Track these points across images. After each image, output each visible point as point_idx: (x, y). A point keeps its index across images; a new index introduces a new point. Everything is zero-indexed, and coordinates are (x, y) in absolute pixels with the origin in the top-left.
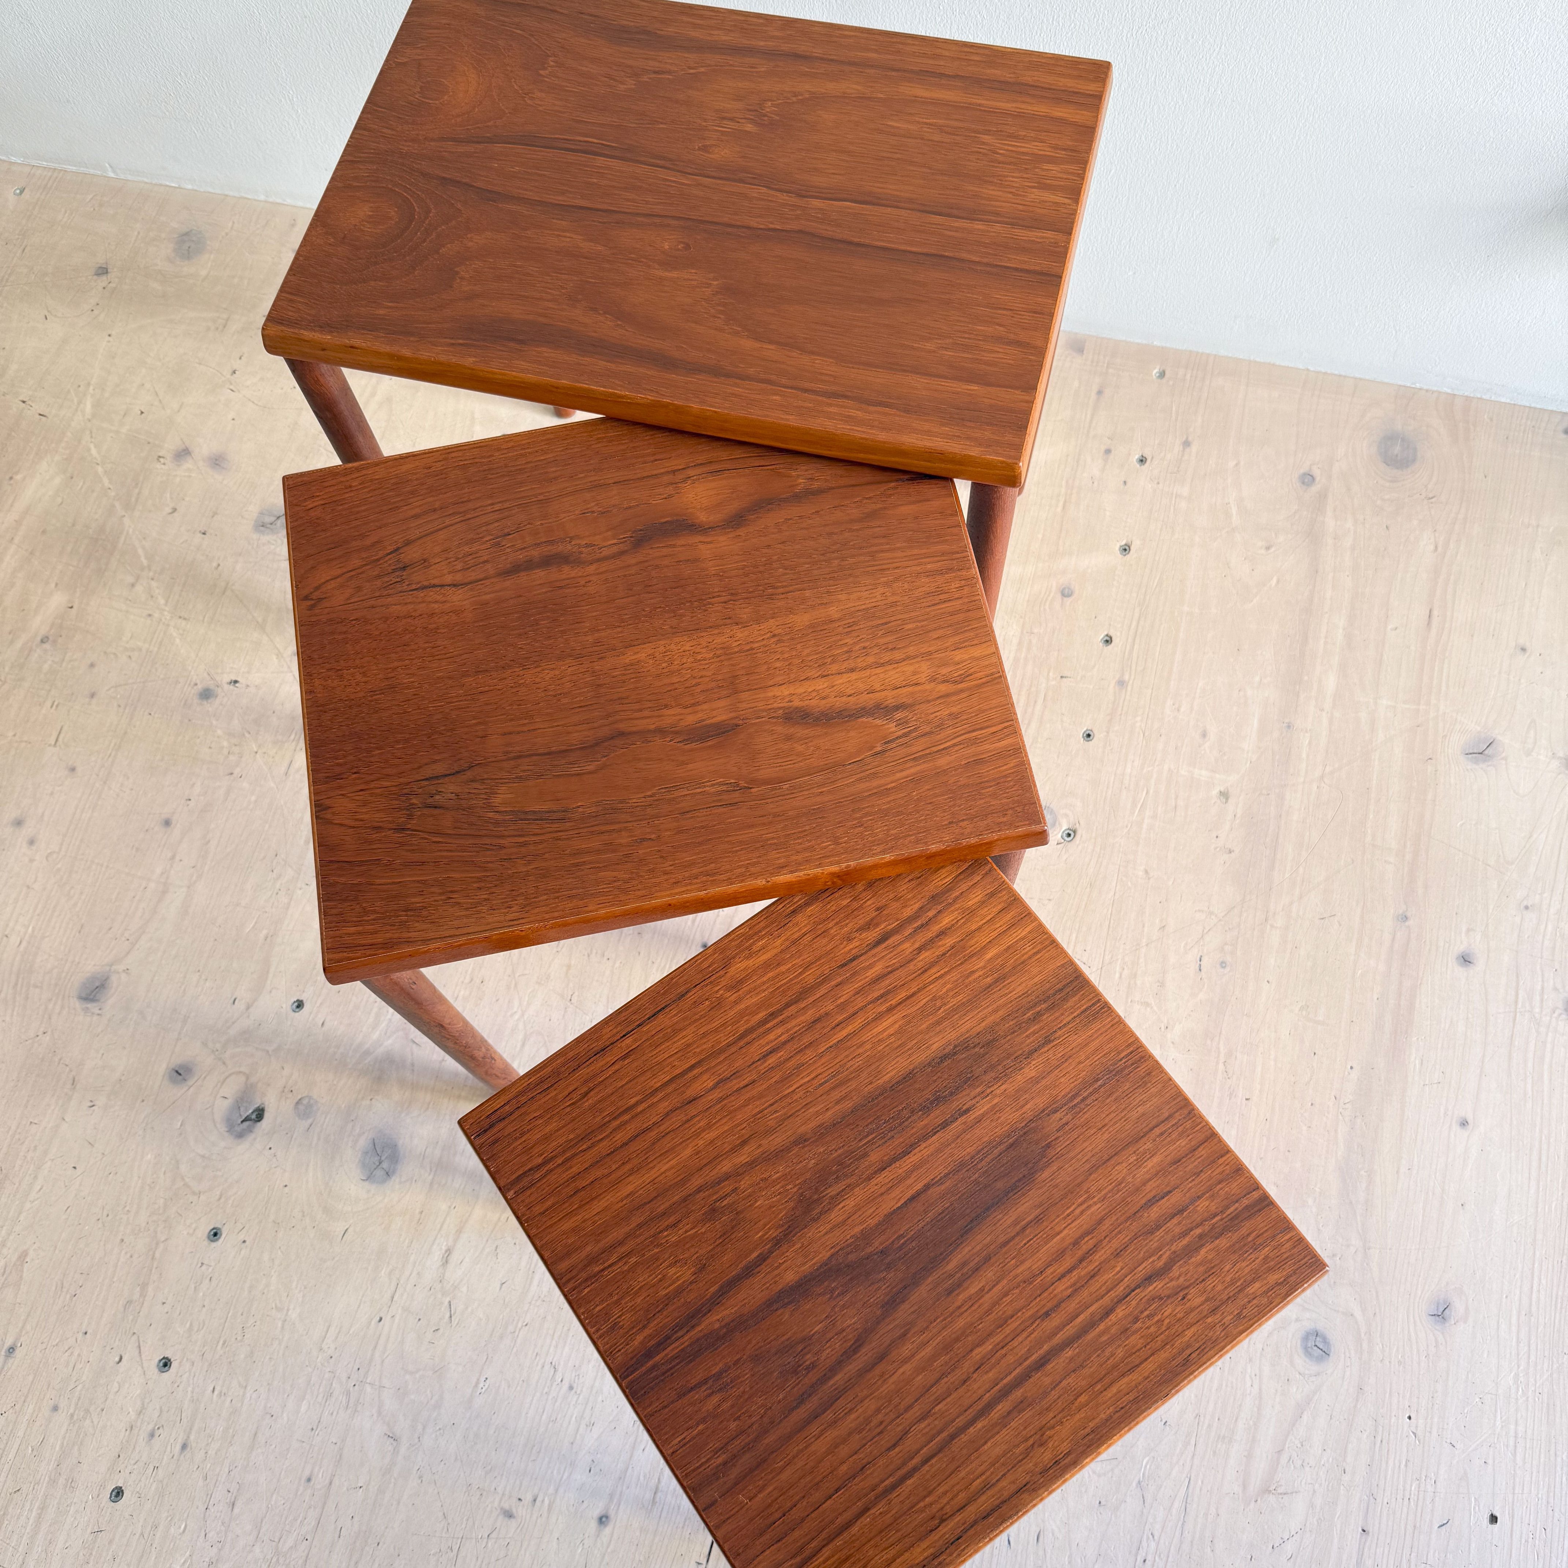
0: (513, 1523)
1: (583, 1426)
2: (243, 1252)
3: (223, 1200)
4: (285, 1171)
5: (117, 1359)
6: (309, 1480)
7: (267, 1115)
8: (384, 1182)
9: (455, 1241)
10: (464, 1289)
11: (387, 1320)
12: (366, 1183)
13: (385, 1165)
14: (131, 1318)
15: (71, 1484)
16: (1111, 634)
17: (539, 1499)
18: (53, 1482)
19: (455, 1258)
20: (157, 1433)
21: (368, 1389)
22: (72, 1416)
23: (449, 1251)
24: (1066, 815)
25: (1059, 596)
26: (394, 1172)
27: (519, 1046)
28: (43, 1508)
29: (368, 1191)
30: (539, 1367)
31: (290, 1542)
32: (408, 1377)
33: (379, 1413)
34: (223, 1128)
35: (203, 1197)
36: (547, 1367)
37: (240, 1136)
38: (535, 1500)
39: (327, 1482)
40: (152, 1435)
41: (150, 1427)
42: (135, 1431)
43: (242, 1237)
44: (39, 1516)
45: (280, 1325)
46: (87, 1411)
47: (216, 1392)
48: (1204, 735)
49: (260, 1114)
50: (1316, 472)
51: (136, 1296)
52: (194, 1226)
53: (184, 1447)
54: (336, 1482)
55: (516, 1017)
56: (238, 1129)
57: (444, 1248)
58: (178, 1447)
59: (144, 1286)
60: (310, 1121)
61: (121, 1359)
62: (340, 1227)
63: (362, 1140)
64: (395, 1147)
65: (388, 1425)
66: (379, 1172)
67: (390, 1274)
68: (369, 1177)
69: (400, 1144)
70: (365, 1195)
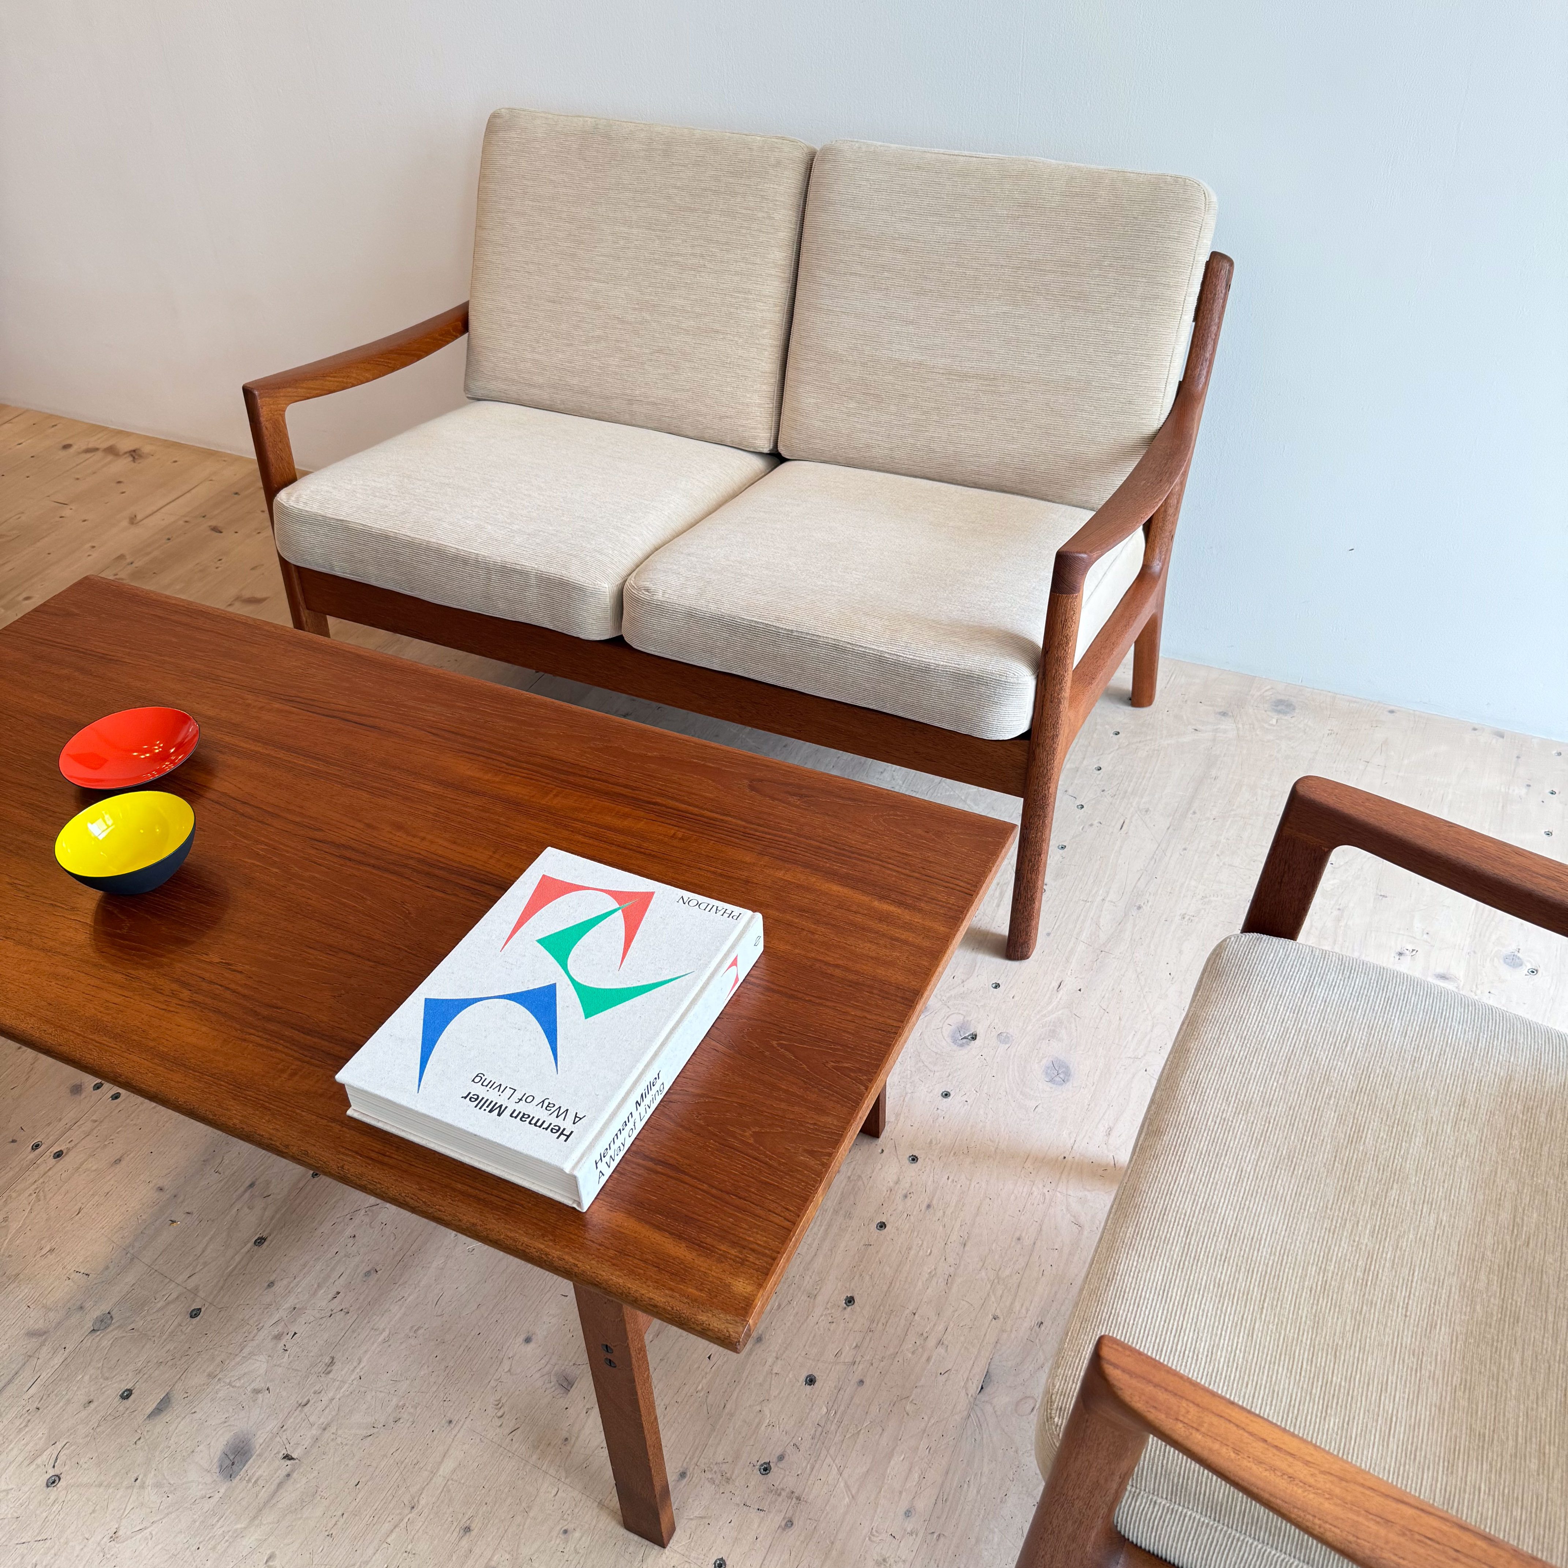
2: (966, 1107)
3: (950, 1077)
5: (880, 1151)
6: (1019, 1239)
7: (978, 1038)
8: (1061, 1085)
9: (1115, 1123)
11: (1069, 1158)
12: (1049, 1084)
13: (1062, 1076)
15: (849, 1215)
18: (836, 1212)
19: (1115, 1132)
20: (909, 1196)
21: (1058, 1194)
22: (849, 1177)
24: (1529, 962)
26: (1068, 1080)
27: (1150, 1028)
28: (829, 1225)
29: (1051, 1088)
31: (1007, 1272)
32: (1086, 1192)
33: (1067, 1210)
34: (949, 1040)
35: (937, 1074)
37: (962, 1045)
39: (1032, 1243)
40: (906, 1196)
41: (904, 1192)
42: (893, 1192)
43: (965, 1098)
44: (827, 1230)
45: (993, 1150)
46: (860, 1176)
47: (950, 1180)
49: (974, 1037)
52: (931, 1088)
53: (929, 1206)
54: (1038, 1243)
55: (1147, 1013)
56: (961, 1042)
57: (1107, 1126)
58: (924, 1207)
59: (898, 1115)
60: (1007, 1046)
61: (883, 1151)
62: (1033, 1104)
63: (1044, 1061)
64: (1067, 1068)
65: (1074, 1217)
66: (1057, 1079)
67: (1070, 1134)
68: (1052, 1080)
69: (1071, 1067)
70: (1048, 1089)
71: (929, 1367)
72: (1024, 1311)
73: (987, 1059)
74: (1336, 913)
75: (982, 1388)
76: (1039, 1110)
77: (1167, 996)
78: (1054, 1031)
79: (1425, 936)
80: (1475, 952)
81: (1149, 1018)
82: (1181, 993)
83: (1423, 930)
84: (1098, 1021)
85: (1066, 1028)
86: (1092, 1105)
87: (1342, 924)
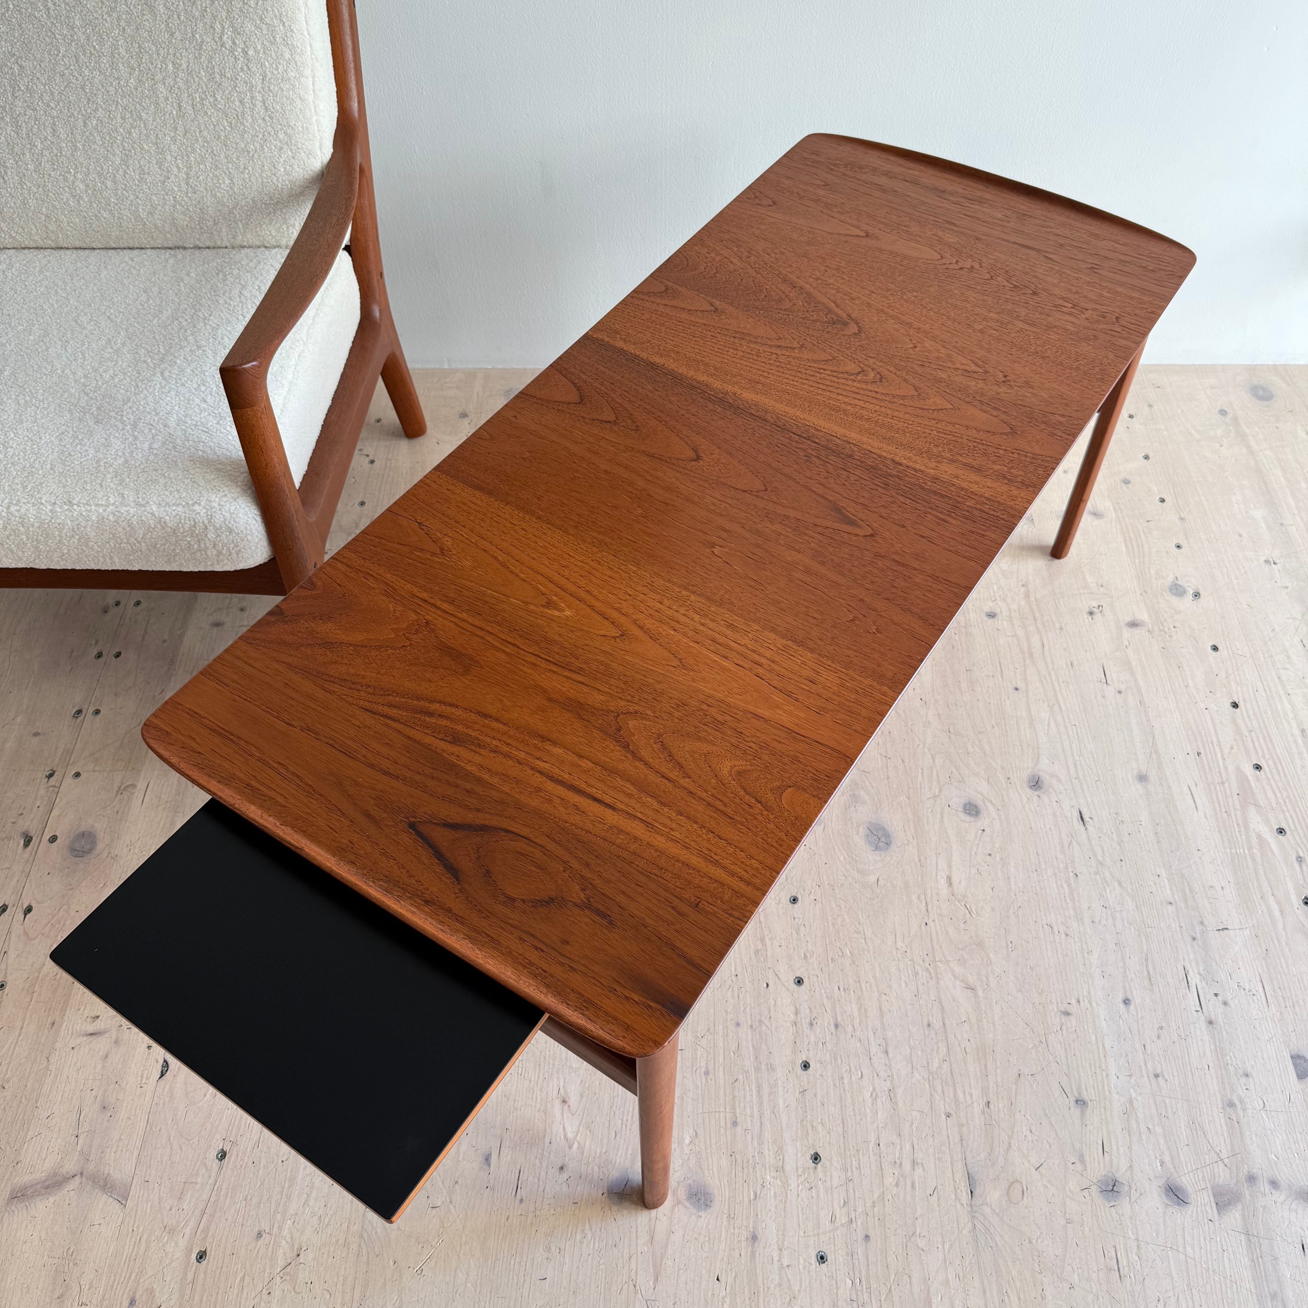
0: (1072, 1018)
1: (1086, 954)
2: (817, 906)
3: (789, 880)
4: (821, 855)
5: (765, 985)
6: (929, 1025)
8: (887, 849)
9: (950, 871)
10: (970, 895)
11: (931, 923)
12: (877, 852)
13: (883, 839)
14: (762, 959)
15: (771, 1068)
16: (1162, 496)
17: (1081, 1000)
18: (758, 1069)
19: (955, 880)
20: (814, 1023)
21: (939, 964)
22: (751, 1026)
23: (949, 878)
24: (1189, 586)
25: (1123, 484)
26: (891, 842)
27: (931, 761)
28: (759, 1087)
29: (880, 856)
30: (1041, 928)
31: (936, 1064)
32: (961, 952)
33: (955, 977)
36: (1046, 927)
38: (1079, 1002)
39: (941, 1024)
40: (811, 1024)
41: (808, 1020)
42: (799, 1025)
43: (812, 897)
44: (759, 1091)
45: (863, 941)
46: (760, 1021)
47: (842, 989)
48: (1240, 536)
50: (1226, 409)
51: (760, 946)
52: (778, 898)
53: (836, 1026)
54: (947, 1022)
55: (921, 746)
57: (945, 877)
58: (832, 1028)
59: (762, 940)
61: (768, 985)
62: (873, 879)
63: (861, 829)
64: (884, 829)
65: (963, 981)
66: (881, 844)
67: (918, 897)
68: (877, 848)
69: (886, 826)
70: (879, 858)
71: (917, 1193)
72: (968, 1097)
73: (812, 847)
74: (1023, 590)
75: (972, 1192)
76: (881, 882)
77: (929, 722)
78: (854, 795)
79: (1101, 589)
80: (1145, 592)
81: (926, 750)
82: (939, 715)
83: (1097, 583)
84: (885, 770)
85: (862, 788)
86: (923, 859)
87: (1032, 599)
